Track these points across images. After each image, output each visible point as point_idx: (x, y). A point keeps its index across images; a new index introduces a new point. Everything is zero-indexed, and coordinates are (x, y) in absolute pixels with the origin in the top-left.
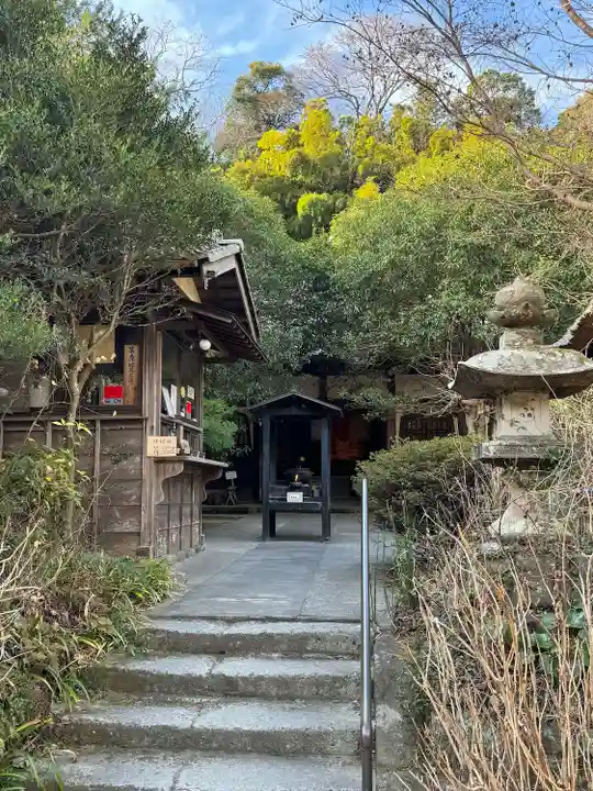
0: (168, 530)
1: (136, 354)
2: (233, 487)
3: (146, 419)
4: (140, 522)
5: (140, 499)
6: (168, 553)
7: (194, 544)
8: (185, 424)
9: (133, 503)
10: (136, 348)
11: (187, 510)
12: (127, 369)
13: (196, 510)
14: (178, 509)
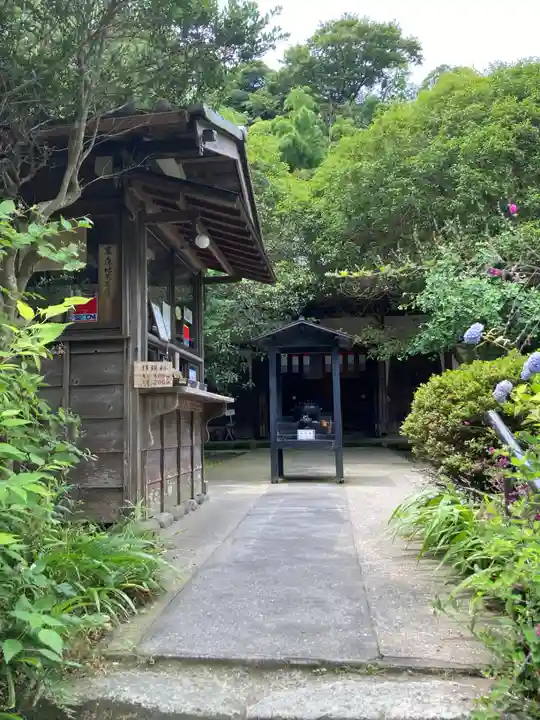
0: (162, 482)
1: (113, 257)
2: (231, 424)
3: (128, 339)
4: (122, 475)
5: (120, 444)
6: (162, 511)
7: (195, 494)
8: (182, 351)
9: (112, 450)
10: (114, 249)
11: (185, 454)
12: (102, 275)
13: (198, 452)
14: (174, 453)
